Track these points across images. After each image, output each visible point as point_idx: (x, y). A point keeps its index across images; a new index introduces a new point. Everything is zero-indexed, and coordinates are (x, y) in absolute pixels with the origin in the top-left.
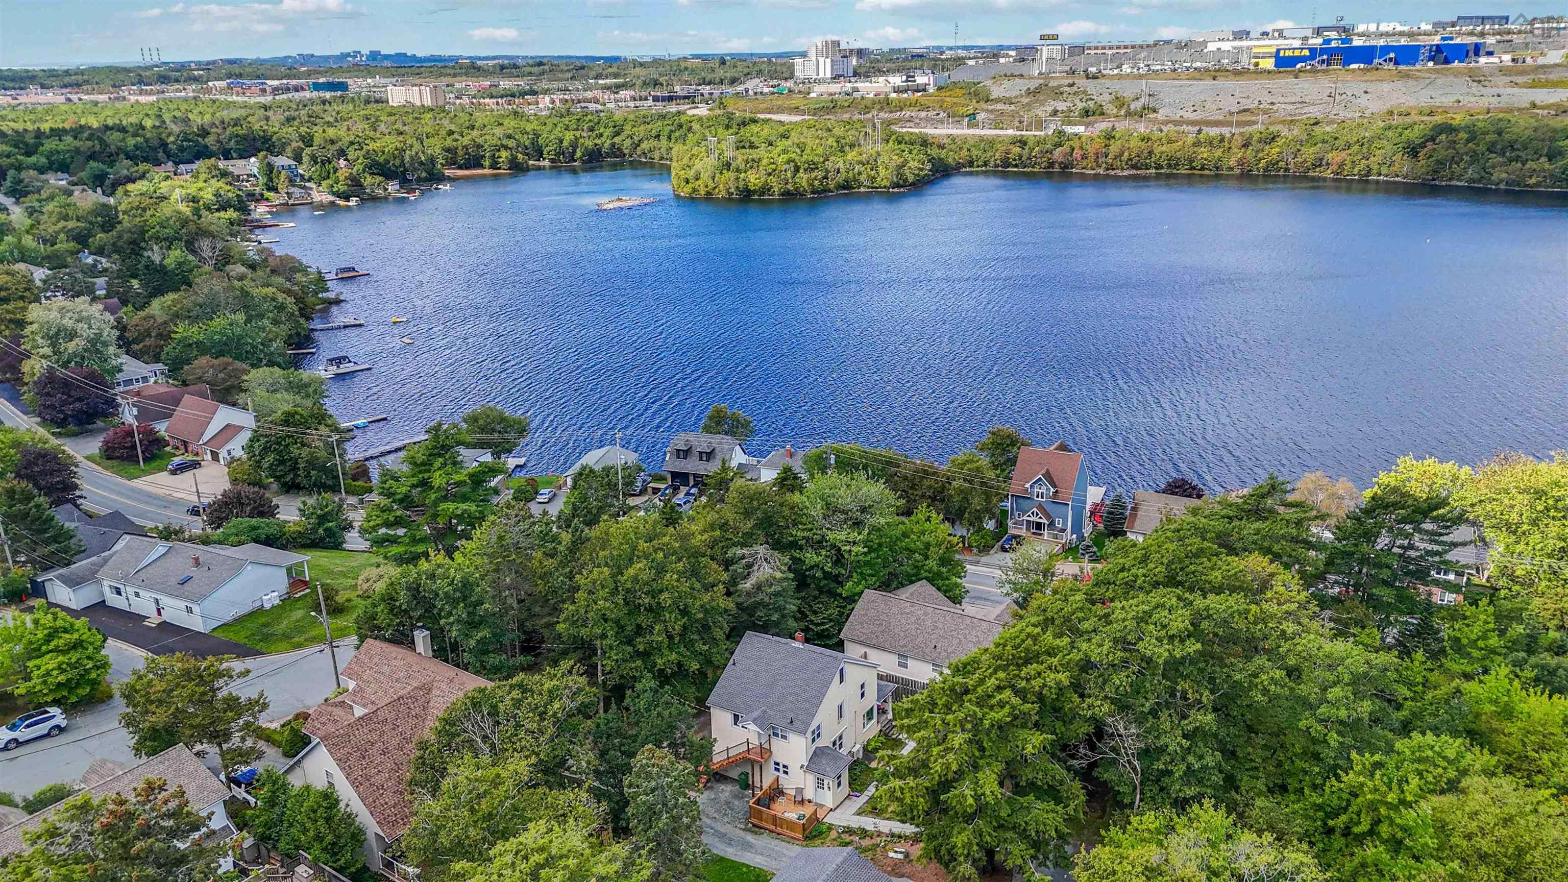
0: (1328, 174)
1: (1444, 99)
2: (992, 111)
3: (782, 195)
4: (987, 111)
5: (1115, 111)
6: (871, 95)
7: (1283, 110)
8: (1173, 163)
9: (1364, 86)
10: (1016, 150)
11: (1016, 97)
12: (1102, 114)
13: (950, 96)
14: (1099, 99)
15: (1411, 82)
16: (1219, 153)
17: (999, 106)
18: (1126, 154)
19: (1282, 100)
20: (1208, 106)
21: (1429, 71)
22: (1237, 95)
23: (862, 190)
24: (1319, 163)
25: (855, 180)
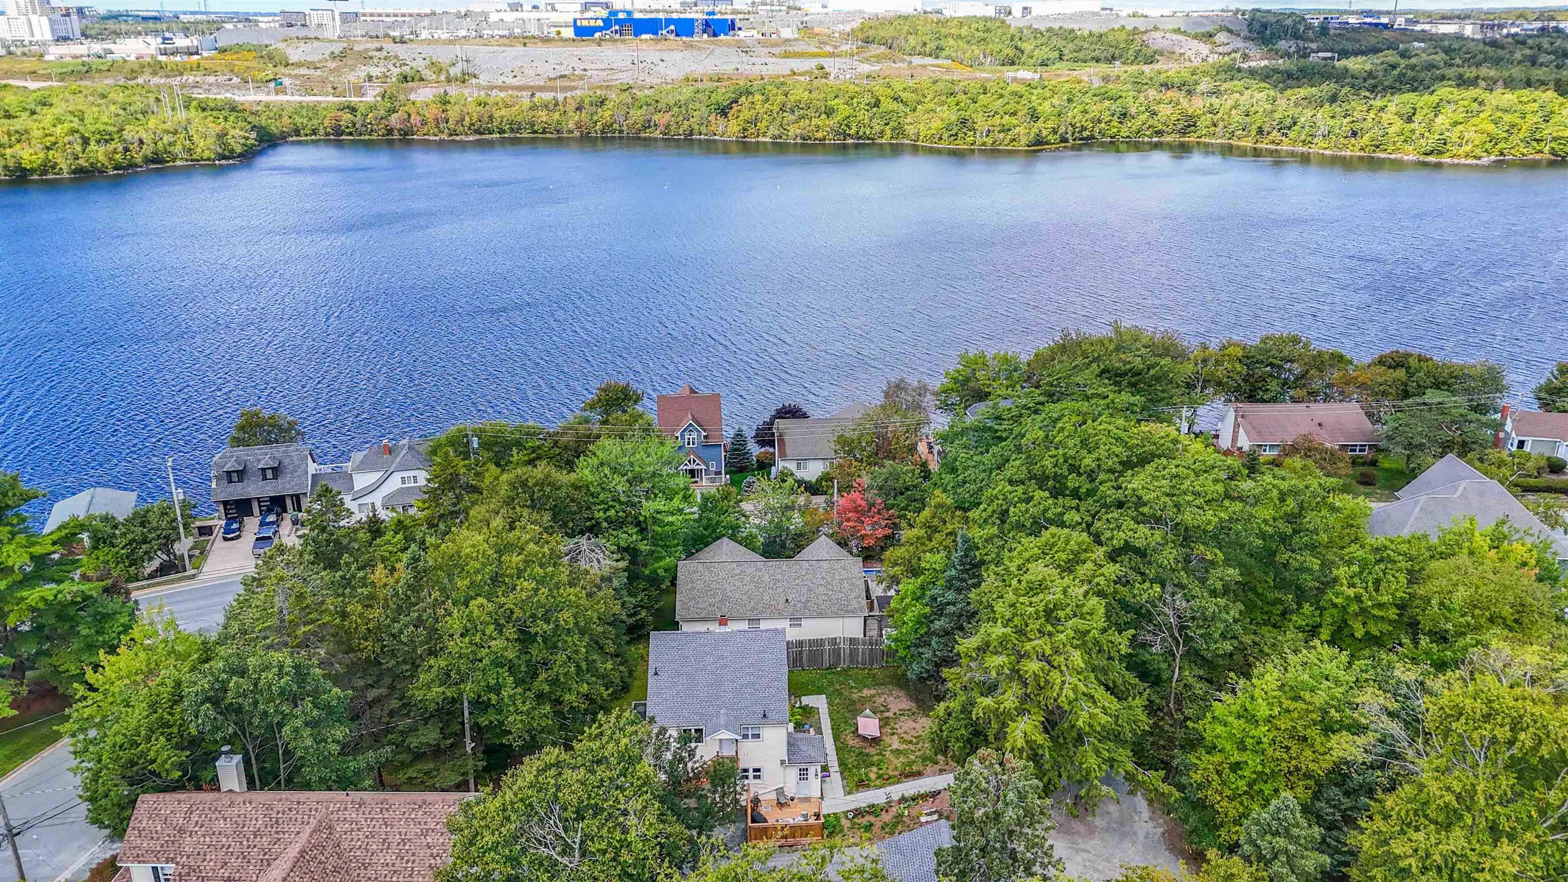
0: (657, 134)
1: (725, 67)
2: (296, 77)
3: (74, 172)
4: (289, 75)
5: (434, 77)
6: (133, 58)
7: (596, 76)
8: (516, 127)
9: (659, 55)
10: (347, 117)
11: (320, 61)
12: (422, 79)
13: (238, 59)
14: (414, 64)
15: (696, 52)
16: (556, 116)
17: (303, 71)
18: (467, 119)
19: (593, 66)
20: (526, 71)
21: (705, 42)
22: (551, 61)
23: (179, 163)
24: (647, 125)
25: (166, 152)
